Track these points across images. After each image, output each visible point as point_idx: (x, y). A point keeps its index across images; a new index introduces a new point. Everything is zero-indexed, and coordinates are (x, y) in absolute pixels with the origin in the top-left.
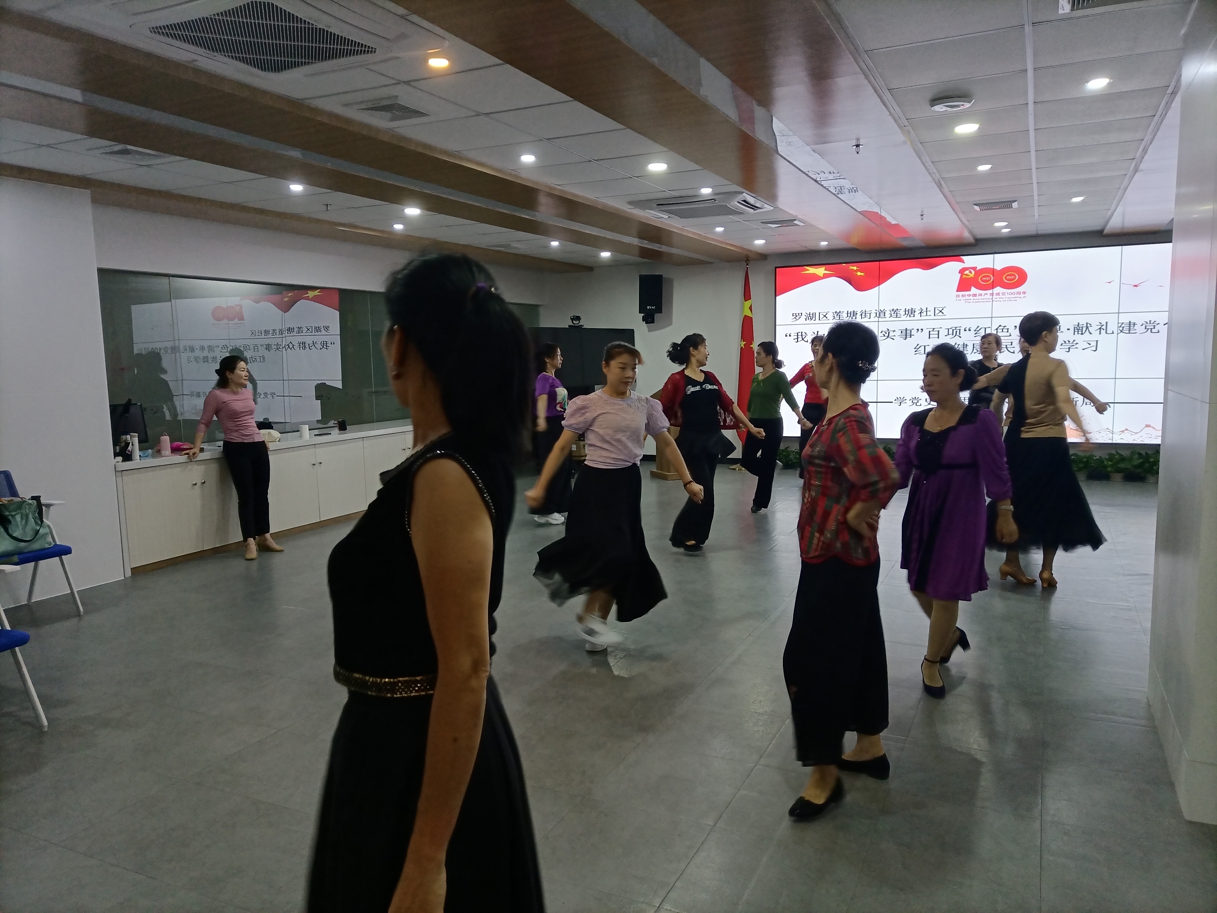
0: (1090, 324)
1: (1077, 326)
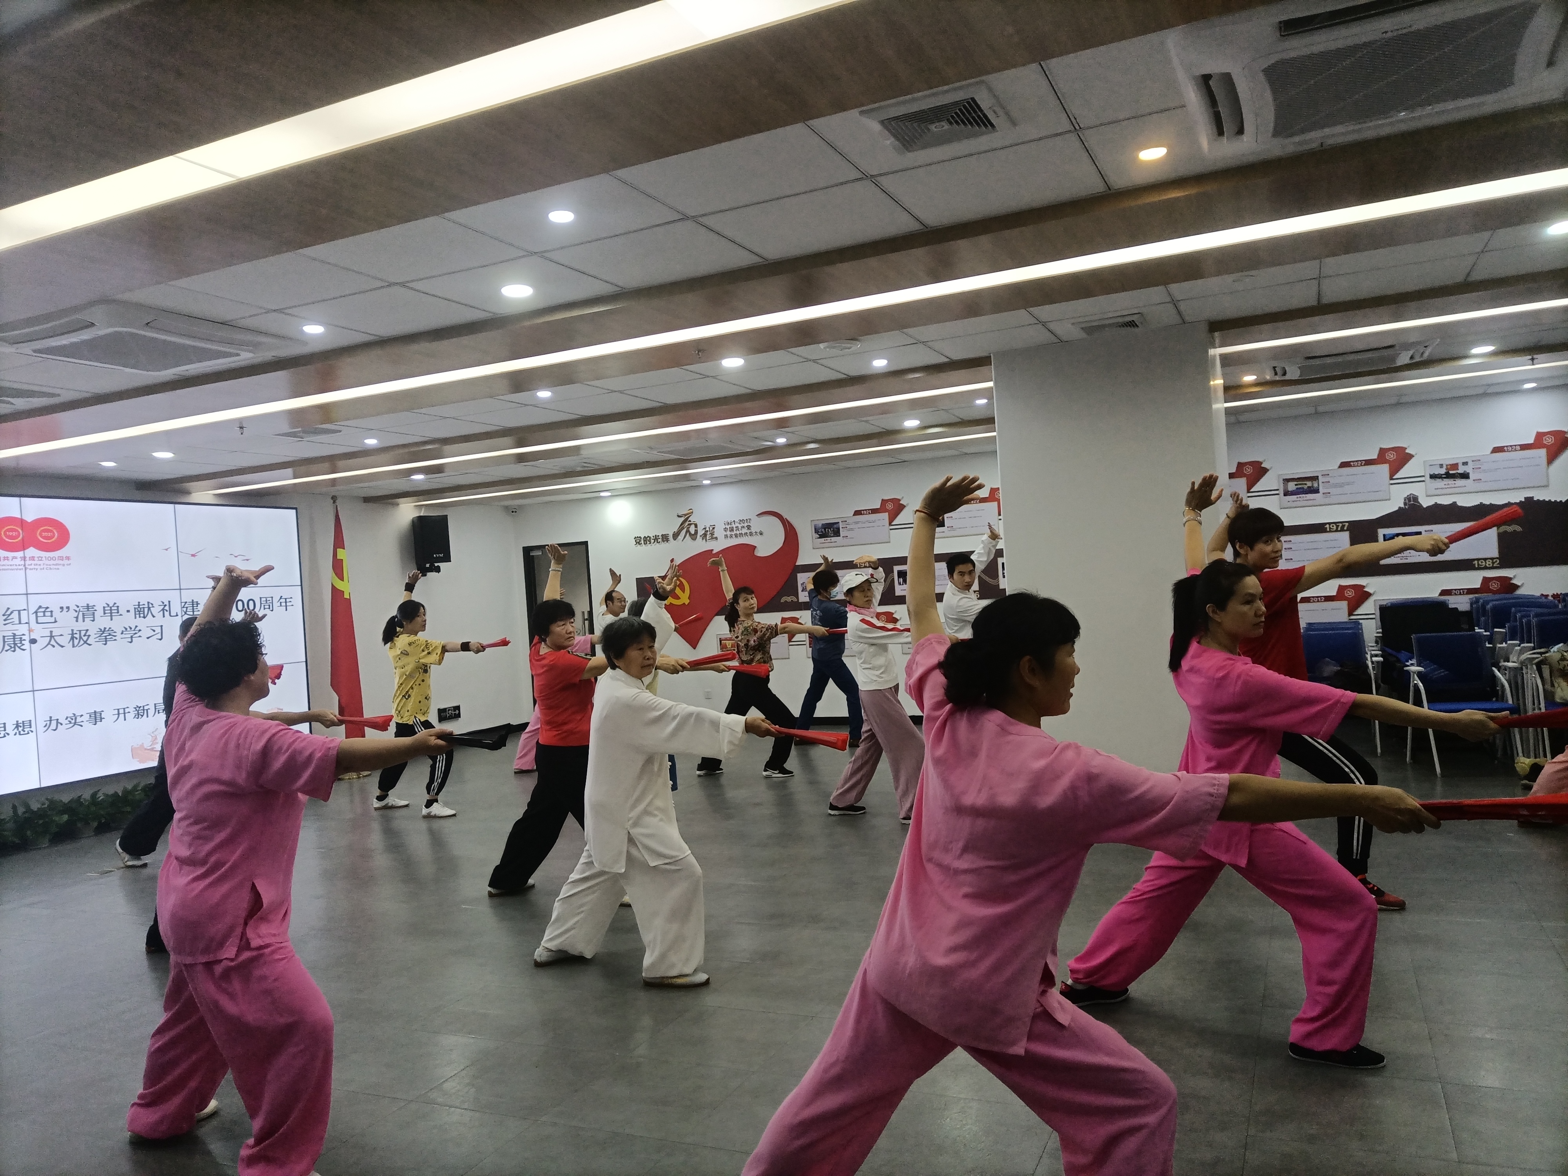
0: (152, 604)
1: (137, 607)
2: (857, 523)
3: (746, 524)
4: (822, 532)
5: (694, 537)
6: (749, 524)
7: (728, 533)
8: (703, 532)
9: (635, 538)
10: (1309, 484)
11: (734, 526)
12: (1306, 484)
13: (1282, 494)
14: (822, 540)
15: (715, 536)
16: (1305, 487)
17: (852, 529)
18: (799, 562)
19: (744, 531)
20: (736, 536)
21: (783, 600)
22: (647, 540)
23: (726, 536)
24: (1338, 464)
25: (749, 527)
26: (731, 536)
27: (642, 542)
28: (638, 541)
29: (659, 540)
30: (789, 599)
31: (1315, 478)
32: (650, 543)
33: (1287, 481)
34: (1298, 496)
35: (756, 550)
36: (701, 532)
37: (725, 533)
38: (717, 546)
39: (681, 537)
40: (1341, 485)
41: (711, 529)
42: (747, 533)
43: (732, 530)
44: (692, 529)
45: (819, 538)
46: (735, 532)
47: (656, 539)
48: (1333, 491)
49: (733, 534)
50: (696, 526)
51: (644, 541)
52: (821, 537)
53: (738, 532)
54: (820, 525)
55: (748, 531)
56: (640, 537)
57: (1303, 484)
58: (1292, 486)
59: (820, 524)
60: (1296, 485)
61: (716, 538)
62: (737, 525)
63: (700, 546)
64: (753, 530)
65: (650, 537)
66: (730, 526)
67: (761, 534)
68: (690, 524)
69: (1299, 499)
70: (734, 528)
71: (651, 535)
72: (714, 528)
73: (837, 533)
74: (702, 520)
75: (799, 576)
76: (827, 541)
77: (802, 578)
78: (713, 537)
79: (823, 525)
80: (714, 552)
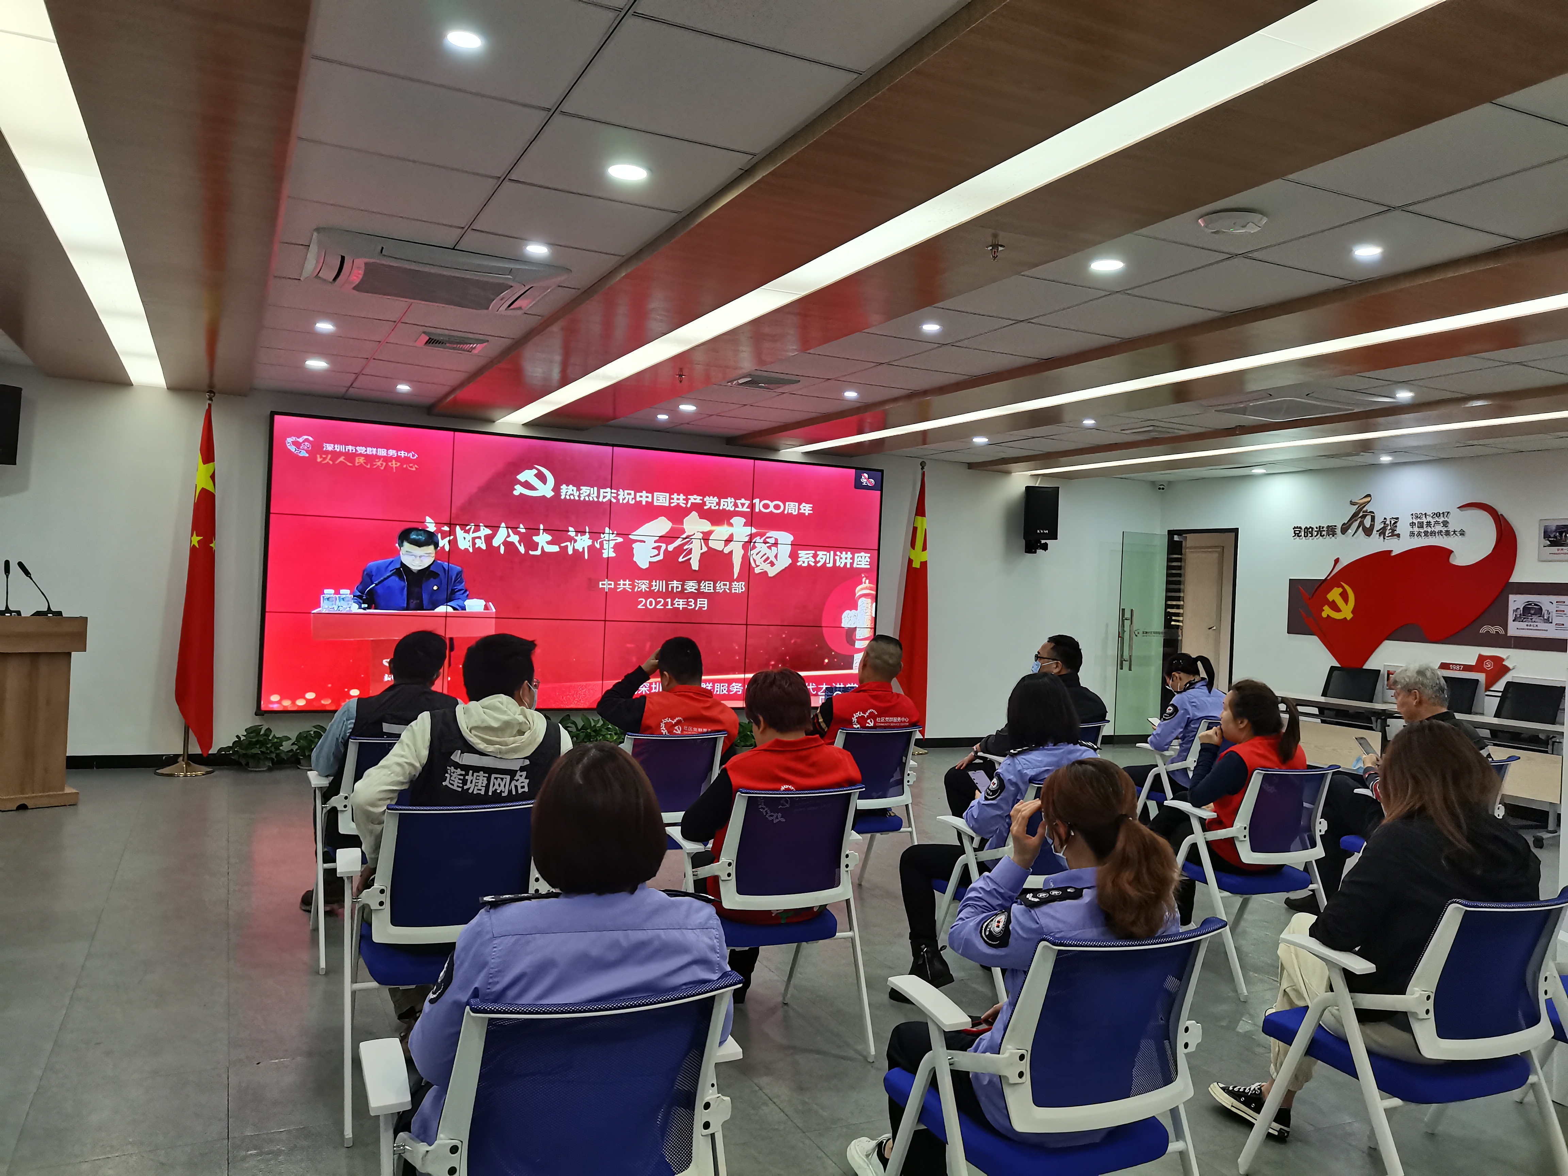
3: (1441, 519)
4: (1555, 537)
5: (1368, 532)
6: (1446, 519)
7: (1416, 529)
8: (1382, 526)
9: (1295, 528)
11: (1425, 521)
14: (1554, 549)
15: (1396, 533)
18: (1514, 578)
19: (1438, 528)
20: (1426, 533)
22: (1308, 531)
23: (1412, 534)
25: (1445, 524)
26: (1419, 534)
27: (1303, 533)
28: (1298, 532)
29: (1324, 533)
32: (1312, 536)
35: (1452, 556)
36: (1378, 526)
37: (1412, 530)
38: (1398, 547)
39: (1351, 531)
41: (1393, 522)
42: (1441, 531)
43: (1421, 525)
44: (1367, 522)
45: (1550, 546)
46: (1425, 529)
47: (1320, 530)
49: (1422, 531)
50: (1373, 517)
51: (1305, 532)
52: (1553, 544)
53: (1429, 530)
54: (1554, 528)
56: (1300, 528)
59: (1553, 525)
61: (1398, 536)
62: (1429, 519)
63: (1375, 545)
65: (1312, 528)
66: (1419, 520)
68: (1366, 516)
70: (1425, 524)
71: (1315, 525)
72: (1396, 523)
74: (1382, 510)
75: (1512, 597)
76: (1562, 552)
77: (1516, 602)
78: (1395, 535)
79: (1558, 527)
80: (1393, 554)
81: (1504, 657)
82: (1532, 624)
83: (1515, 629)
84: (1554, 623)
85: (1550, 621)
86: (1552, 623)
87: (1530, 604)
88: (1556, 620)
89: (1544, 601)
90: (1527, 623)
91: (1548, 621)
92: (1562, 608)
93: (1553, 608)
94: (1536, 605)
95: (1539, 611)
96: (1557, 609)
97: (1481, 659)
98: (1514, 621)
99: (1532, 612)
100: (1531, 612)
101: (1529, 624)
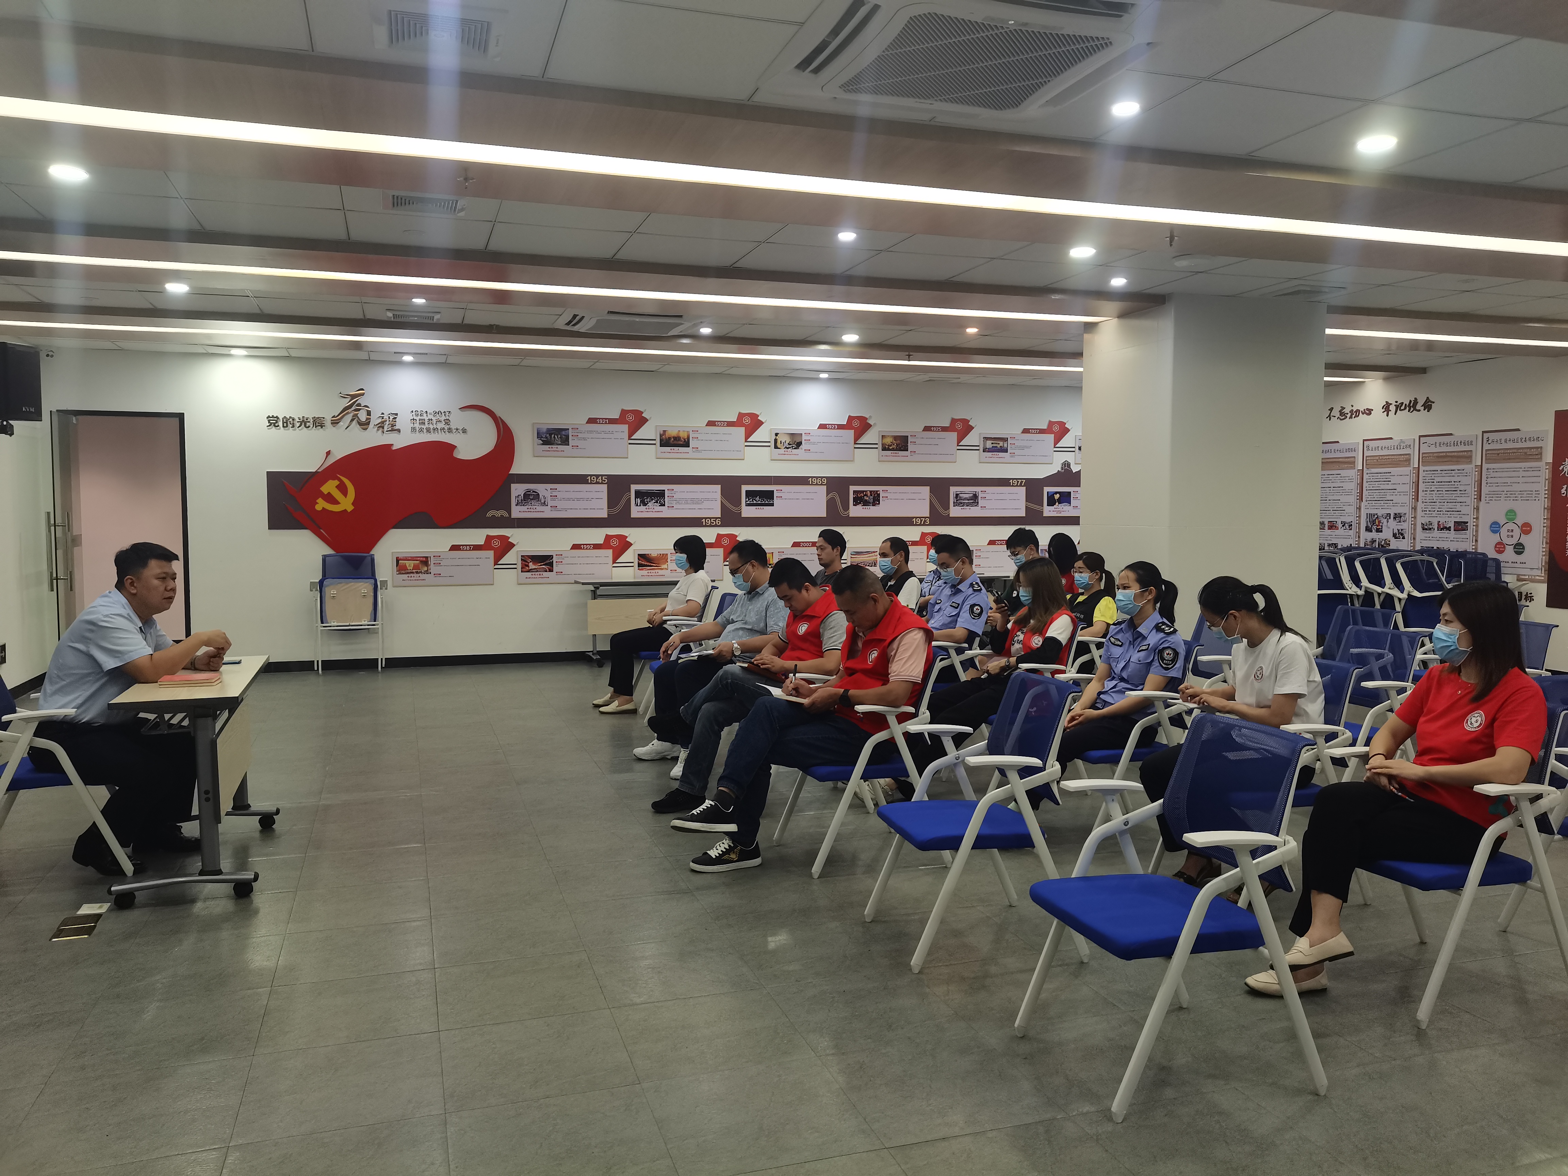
2: (591, 432)
3: (443, 418)
4: (546, 438)
5: (364, 425)
6: (448, 418)
7: (417, 426)
8: (380, 420)
9: (269, 417)
10: (1001, 444)
11: (426, 419)
12: (999, 444)
13: (982, 450)
14: (546, 447)
15: (395, 428)
16: (999, 446)
17: (585, 439)
18: (514, 470)
19: (440, 426)
20: (428, 430)
21: (490, 514)
22: (288, 423)
23: (413, 430)
24: (1021, 431)
25: (447, 422)
26: (421, 430)
27: (281, 424)
28: (273, 421)
29: (308, 424)
30: (498, 513)
31: (1005, 440)
32: (293, 427)
33: (986, 439)
34: (993, 453)
35: (455, 451)
36: (375, 420)
37: (412, 426)
38: (399, 441)
39: (344, 423)
40: (1022, 448)
41: (391, 418)
42: (444, 429)
43: (422, 422)
44: (363, 416)
45: (543, 444)
46: (427, 425)
47: (304, 422)
48: (1017, 452)
49: (425, 427)
50: (369, 413)
51: (283, 423)
52: (545, 443)
53: (431, 427)
54: (545, 430)
55: (446, 427)
56: (277, 417)
57: (997, 444)
58: (989, 444)
59: (544, 428)
60: (992, 443)
61: (399, 431)
62: (430, 417)
63: (372, 439)
64: (453, 426)
65: (293, 419)
66: (419, 417)
67: (464, 431)
68: (359, 410)
69: (993, 456)
70: (426, 421)
71: (297, 415)
72: (396, 418)
73: (565, 441)
74: (378, 405)
75: (514, 486)
76: (552, 449)
77: (517, 490)
78: (394, 429)
79: (548, 430)
80: (394, 448)
81: (509, 535)
82: (532, 507)
83: (517, 512)
84: (549, 506)
85: (546, 504)
86: (547, 506)
87: (530, 491)
88: (551, 503)
89: (542, 489)
90: (527, 507)
91: (544, 504)
92: (554, 494)
93: (548, 494)
94: (533, 492)
95: (537, 496)
96: (551, 495)
97: (489, 538)
98: (516, 505)
99: (531, 497)
100: (529, 497)
101: (529, 507)
